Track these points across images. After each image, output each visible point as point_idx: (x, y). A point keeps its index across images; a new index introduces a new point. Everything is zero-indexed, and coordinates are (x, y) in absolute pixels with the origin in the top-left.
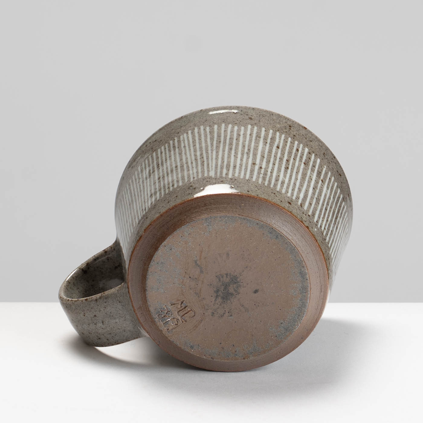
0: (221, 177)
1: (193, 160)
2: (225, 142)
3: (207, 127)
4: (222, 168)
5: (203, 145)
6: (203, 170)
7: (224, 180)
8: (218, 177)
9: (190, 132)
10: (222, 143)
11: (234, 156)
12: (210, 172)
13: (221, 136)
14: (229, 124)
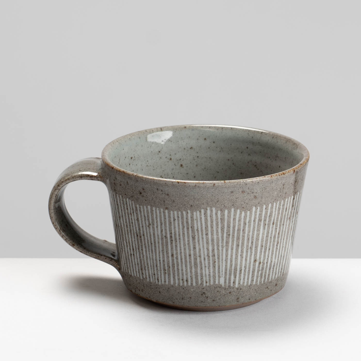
0: (229, 286)
1: (205, 256)
2: (234, 236)
3: (218, 211)
4: (230, 274)
5: (215, 237)
6: (214, 274)
7: (232, 291)
8: (227, 287)
9: (203, 211)
10: (231, 236)
11: (240, 256)
12: (220, 278)
13: (230, 226)
14: (237, 209)
